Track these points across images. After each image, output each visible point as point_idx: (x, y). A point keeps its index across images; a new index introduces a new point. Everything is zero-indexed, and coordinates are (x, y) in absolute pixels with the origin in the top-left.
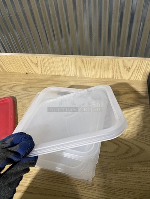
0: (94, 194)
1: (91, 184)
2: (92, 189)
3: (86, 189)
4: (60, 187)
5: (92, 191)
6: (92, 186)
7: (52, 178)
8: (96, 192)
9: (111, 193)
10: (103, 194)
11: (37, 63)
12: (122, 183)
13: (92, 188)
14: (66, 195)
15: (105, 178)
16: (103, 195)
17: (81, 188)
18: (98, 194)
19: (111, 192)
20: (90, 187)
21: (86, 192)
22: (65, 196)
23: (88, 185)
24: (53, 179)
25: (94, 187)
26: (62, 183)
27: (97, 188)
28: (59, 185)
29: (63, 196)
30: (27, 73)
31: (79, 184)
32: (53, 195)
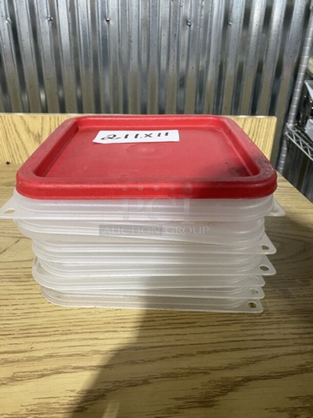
0: (283, 331)
1: (262, 313)
3: (258, 325)
4: (185, 335)
5: (275, 326)
6: (268, 317)
8: (286, 326)
10: (305, 325)
11: (40, 134)
13: (269, 320)
14: (211, 349)
15: (289, 298)
16: (307, 328)
17: (243, 326)
18: (293, 328)
20: (264, 319)
21: (261, 332)
22: (209, 353)
23: (257, 317)
25: (274, 317)
26: (186, 325)
27: (284, 318)
28: (178, 331)
29: (203, 353)
30: (8, 163)
31: (233, 319)
32: (173, 357)
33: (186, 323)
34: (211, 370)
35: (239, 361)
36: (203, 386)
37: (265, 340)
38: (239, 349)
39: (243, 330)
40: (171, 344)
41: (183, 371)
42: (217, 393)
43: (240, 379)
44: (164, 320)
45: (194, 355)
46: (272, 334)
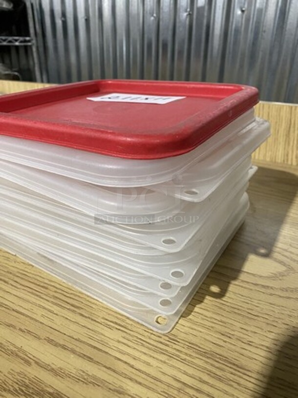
1: (164, 335)
2: (167, 351)
3: (143, 345)
4: (57, 315)
5: (163, 358)
6: (168, 343)
7: (42, 287)
8: (179, 365)
9: (239, 384)
12: (291, 366)
13: (164, 347)
14: (62, 342)
15: (223, 335)
16: (205, 382)
19: (242, 381)
20: (161, 343)
22: (56, 345)
23: (153, 337)
24: (45, 290)
25: (175, 346)
26: (68, 307)
27: (186, 354)
28: (55, 309)
29: (50, 341)
31: (123, 324)
32: (20, 330)
33: (72, 305)
34: (36, 363)
35: (74, 371)
36: (9, 373)
37: (132, 367)
38: (90, 359)
39: (119, 342)
40: (34, 316)
41: (11, 348)
42: (12, 389)
43: (51, 391)
44: (55, 292)
45: (39, 338)
46: (148, 364)
